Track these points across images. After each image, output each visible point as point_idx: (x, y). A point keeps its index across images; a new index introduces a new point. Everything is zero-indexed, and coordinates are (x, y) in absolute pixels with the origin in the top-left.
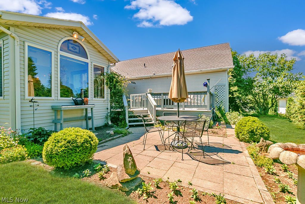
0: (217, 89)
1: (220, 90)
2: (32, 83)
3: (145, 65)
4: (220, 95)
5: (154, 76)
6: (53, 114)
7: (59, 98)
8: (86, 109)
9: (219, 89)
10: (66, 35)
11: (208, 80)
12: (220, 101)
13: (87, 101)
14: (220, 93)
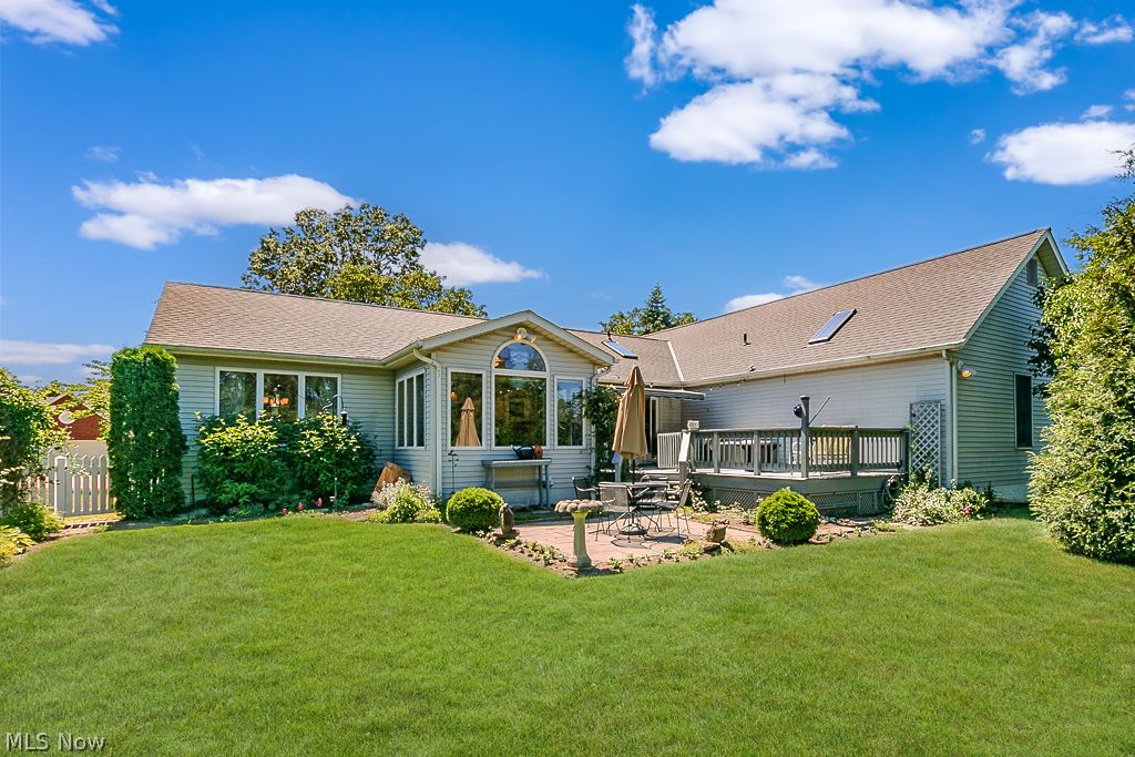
0: (917, 414)
1: (925, 418)
2: (472, 414)
3: (745, 339)
4: (925, 434)
5: (753, 375)
6: (484, 474)
7: (493, 447)
8: (540, 467)
9: (922, 414)
10: (499, 343)
11: (806, 400)
12: (925, 453)
13: (540, 452)
14: (925, 426)
